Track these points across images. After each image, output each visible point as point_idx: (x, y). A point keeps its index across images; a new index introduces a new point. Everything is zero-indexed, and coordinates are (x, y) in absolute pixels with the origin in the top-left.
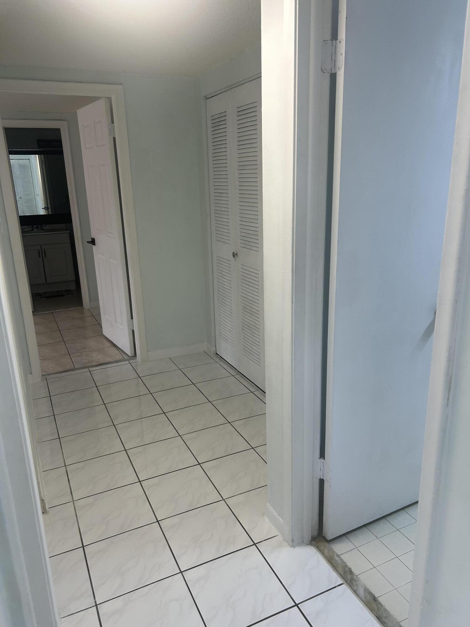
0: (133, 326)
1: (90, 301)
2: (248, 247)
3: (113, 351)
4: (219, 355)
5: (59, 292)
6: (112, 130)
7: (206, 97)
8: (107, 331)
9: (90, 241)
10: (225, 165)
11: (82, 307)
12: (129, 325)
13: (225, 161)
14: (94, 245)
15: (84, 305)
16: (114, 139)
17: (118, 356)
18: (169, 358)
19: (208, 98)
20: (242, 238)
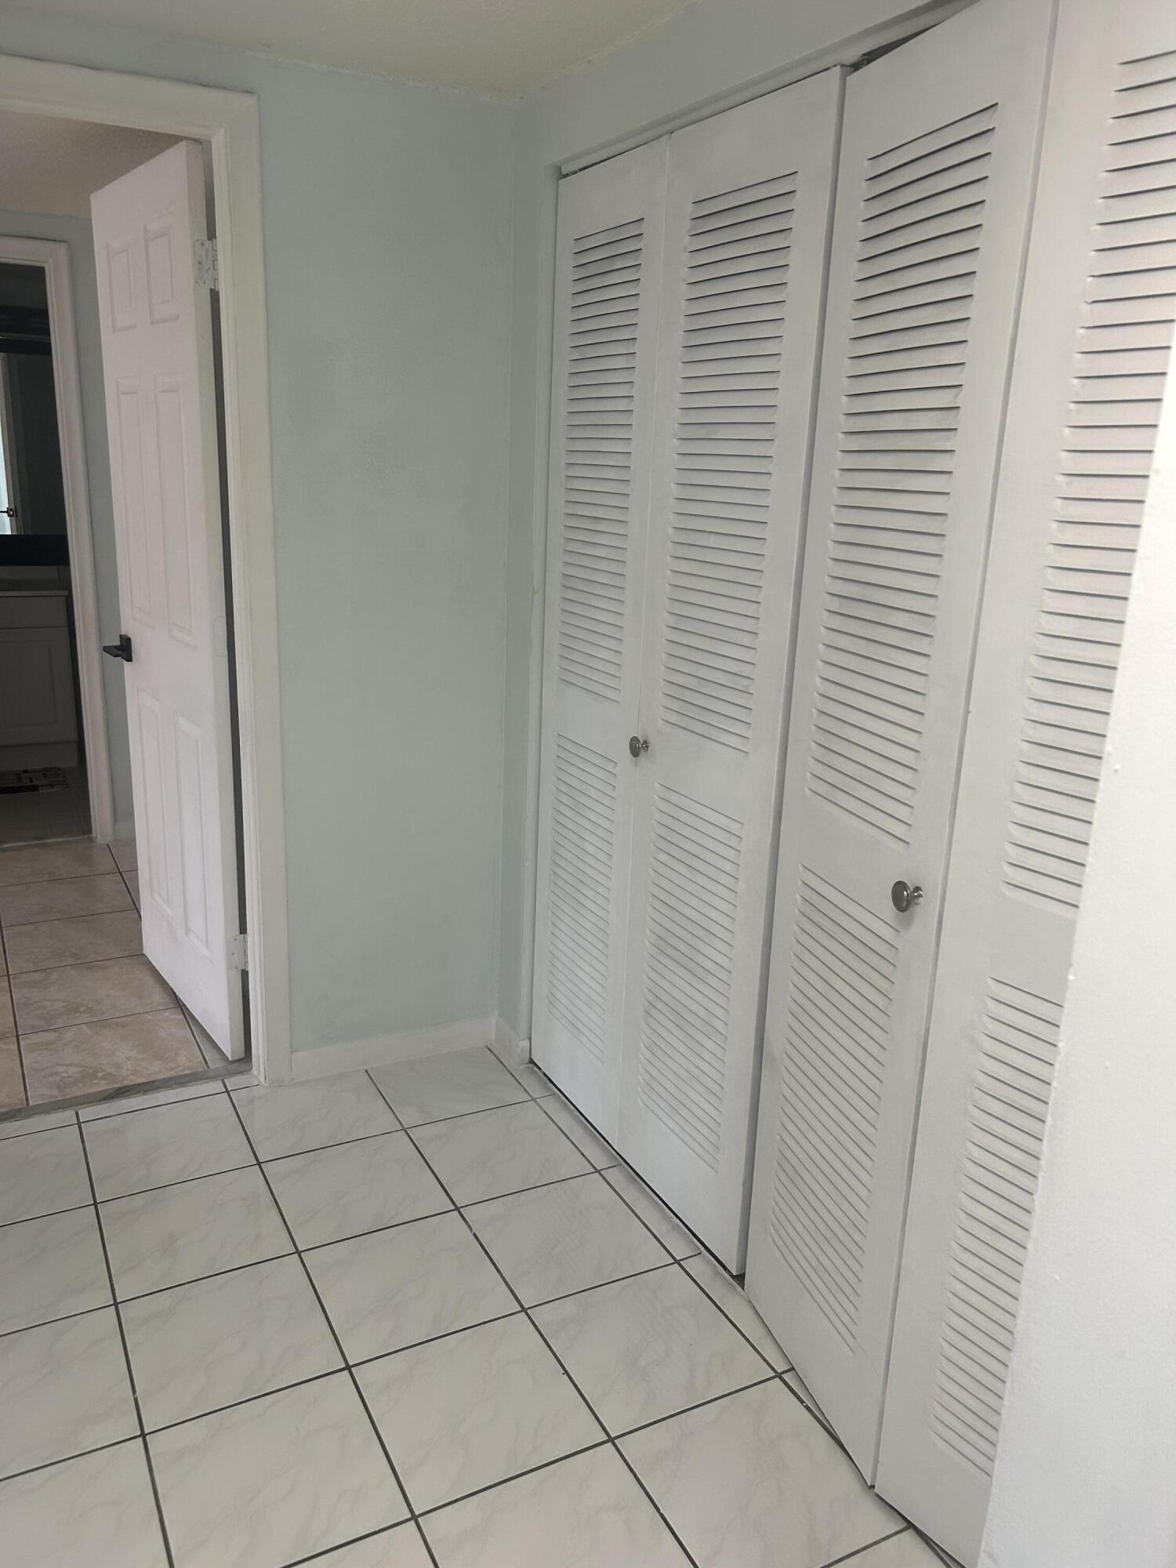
0: (246, 955)
1: (115, 821)
2: (699, 728)
3: (172, 1027)
4: (540, 1069)
5: (23, 775)
6: (206, 265)
7: (560, 169)
8: (155, 946)
9: (115, 647)
10: (621, 419)
11: (86, 836)
12: (230, 954)
13: (621, 405)
14: (129, 659)
15: (94, 832)
16: (215, 296)
17: (186, 1060)
18: (366, 1071)
19: (567, 175)
20: (672, 690)
